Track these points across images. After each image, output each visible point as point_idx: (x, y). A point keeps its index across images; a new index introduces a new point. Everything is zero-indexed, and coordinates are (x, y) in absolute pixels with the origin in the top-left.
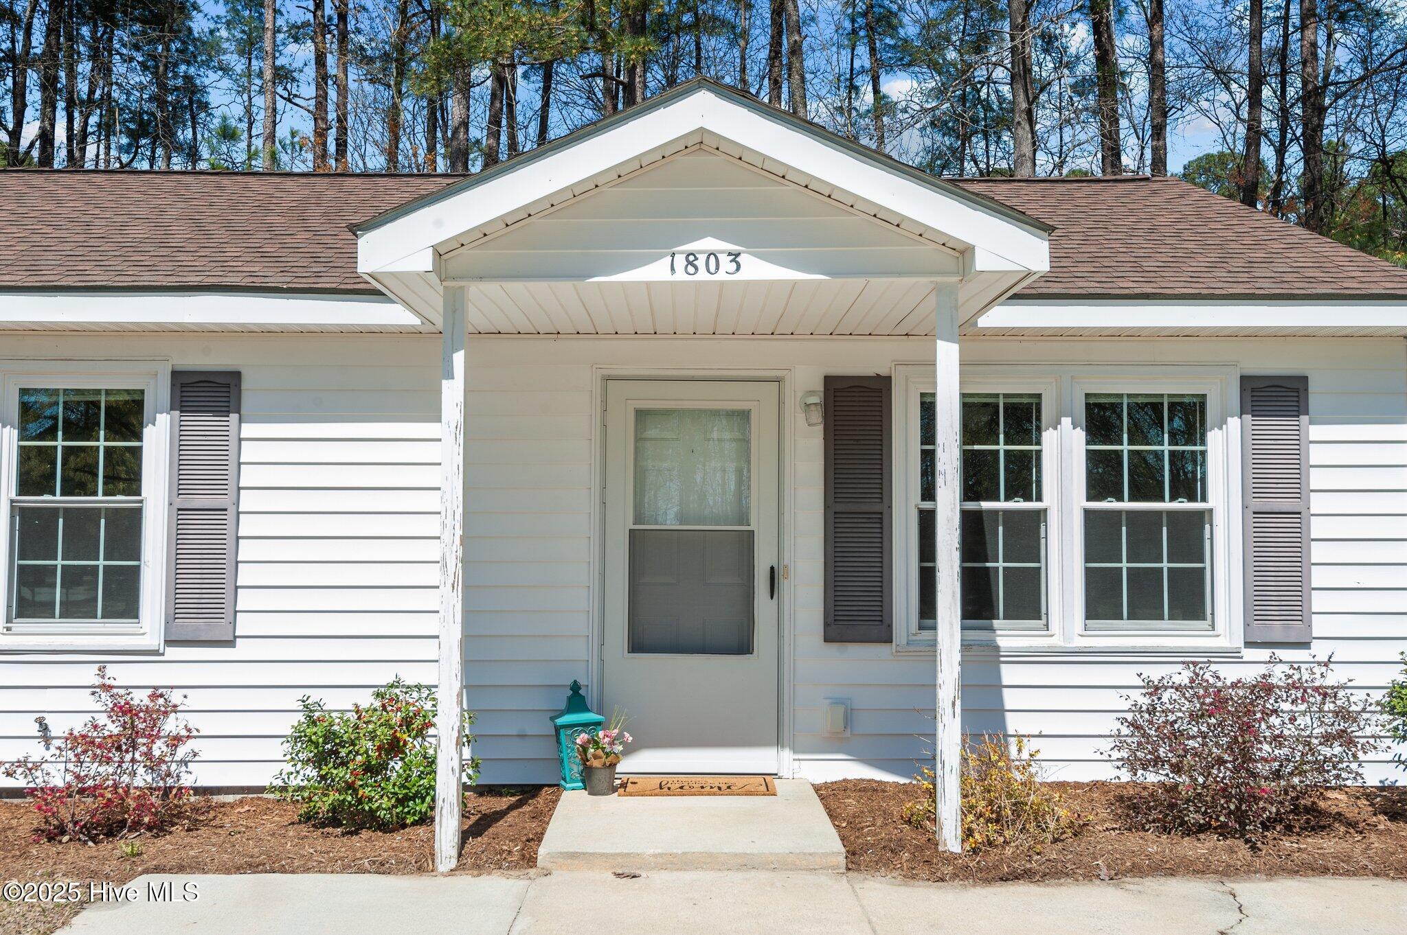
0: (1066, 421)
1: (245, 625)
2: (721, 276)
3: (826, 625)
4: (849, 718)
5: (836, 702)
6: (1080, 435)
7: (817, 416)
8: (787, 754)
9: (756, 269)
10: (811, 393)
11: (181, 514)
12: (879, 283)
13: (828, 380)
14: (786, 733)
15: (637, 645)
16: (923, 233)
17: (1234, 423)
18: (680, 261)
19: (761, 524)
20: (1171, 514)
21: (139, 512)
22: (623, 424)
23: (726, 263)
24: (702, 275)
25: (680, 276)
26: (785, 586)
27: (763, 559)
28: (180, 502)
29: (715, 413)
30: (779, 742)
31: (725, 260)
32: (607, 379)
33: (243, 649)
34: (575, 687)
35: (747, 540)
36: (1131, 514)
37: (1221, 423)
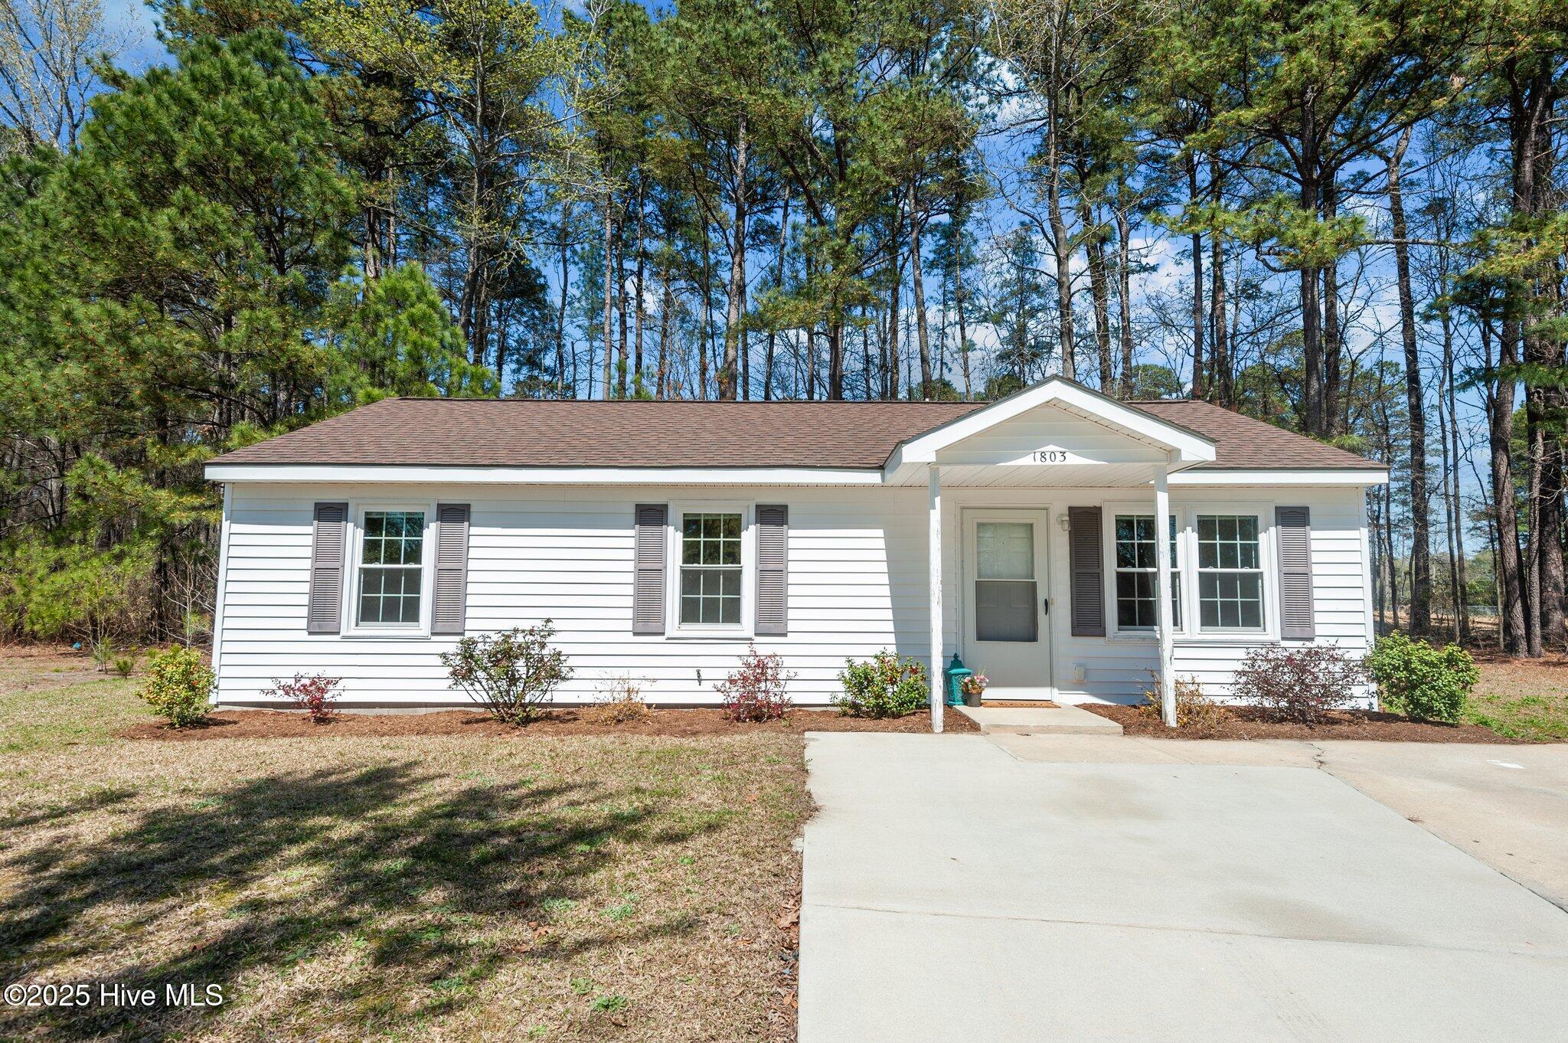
0: (1189, 529)
1: (791, 626)
2: (1057, 463)
3: (1073, 628)
4: (1086, 673)
5: (1079, 665)
6: (1195, 535)
7: (1066, 526)
8: (1056, 691)
9: (1073, 459)
10: (1062, 515)
11: (762, 573)
12: (1127, 464)
13: (1070, 508)
14: (1055, 681)
15: (981, 637)
16: (1152, 442)
17: (1273, 530)
18: (1038, 456)
19: (1039, 578)
20: (1241, 574)
21: (740, 572)
22: (971, 531)
23: (1059, 456)
24: (1048, 462)
25: (1038, 462)
26: (1052, 608)
27: (1041, 597)
28: (761, 567)
29: (1013, 525)
30: (1052, 685)
31: (1058, 455)
32: (963, 508)
33: (791, 638)
34: (956, 656)
35: (1034, 585)
36: (1221, 574)
37: (1266, 530)
